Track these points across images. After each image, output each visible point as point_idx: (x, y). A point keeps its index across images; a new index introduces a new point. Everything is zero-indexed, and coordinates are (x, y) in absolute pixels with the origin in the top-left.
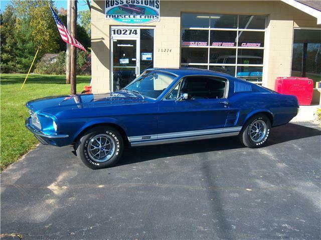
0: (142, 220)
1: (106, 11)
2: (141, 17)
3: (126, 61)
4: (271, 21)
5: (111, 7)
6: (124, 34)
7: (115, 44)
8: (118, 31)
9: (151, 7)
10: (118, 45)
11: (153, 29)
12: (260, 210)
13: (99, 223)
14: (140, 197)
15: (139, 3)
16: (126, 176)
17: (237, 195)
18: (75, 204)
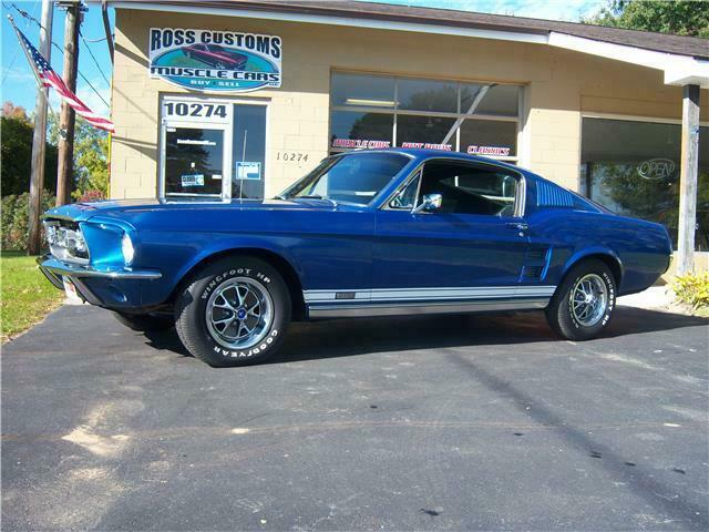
1: (152, 58)
2: (235, 76)
3: (199, 180)
6: (194, 114)
7: (172, 137)
8: (178, 106)
10: (179, 141)
11: (265, 107)
15: (232, 43)
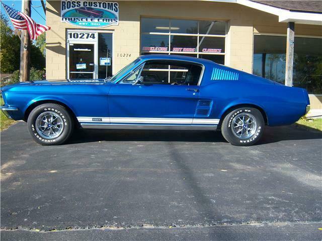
0: (102, 199)
1: (62, 14)
2: (98, 21)
3: (84, 66)
4: (231, 27)
5: (67, 10)
6: (81, 38)
7: (72, 48)
8: (74, 34)
9: (109, 10)
10: (75, 50)
11: (112, 33)
12: (240, 186)
13: (48, 203)
14: (100, 179)
15: (97, 6)
16: (83, 162)
17: (211, 175)
18: (21, 187)
